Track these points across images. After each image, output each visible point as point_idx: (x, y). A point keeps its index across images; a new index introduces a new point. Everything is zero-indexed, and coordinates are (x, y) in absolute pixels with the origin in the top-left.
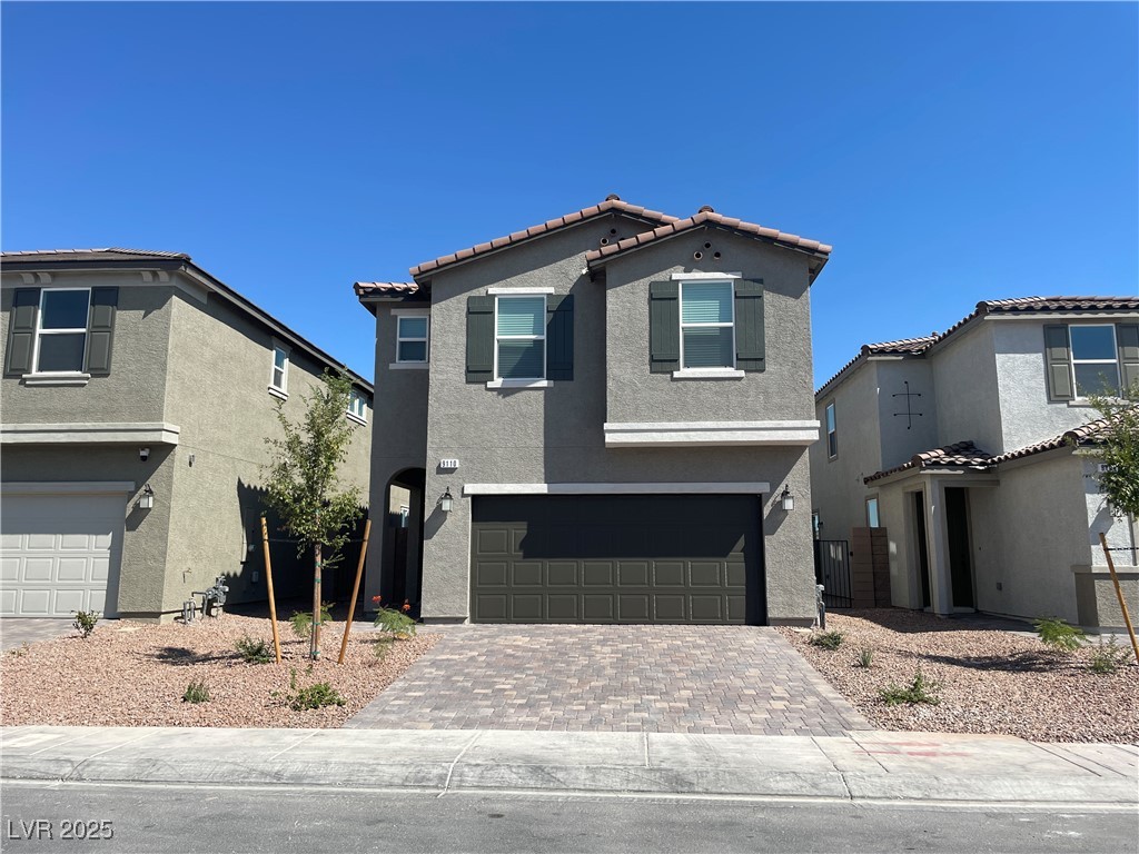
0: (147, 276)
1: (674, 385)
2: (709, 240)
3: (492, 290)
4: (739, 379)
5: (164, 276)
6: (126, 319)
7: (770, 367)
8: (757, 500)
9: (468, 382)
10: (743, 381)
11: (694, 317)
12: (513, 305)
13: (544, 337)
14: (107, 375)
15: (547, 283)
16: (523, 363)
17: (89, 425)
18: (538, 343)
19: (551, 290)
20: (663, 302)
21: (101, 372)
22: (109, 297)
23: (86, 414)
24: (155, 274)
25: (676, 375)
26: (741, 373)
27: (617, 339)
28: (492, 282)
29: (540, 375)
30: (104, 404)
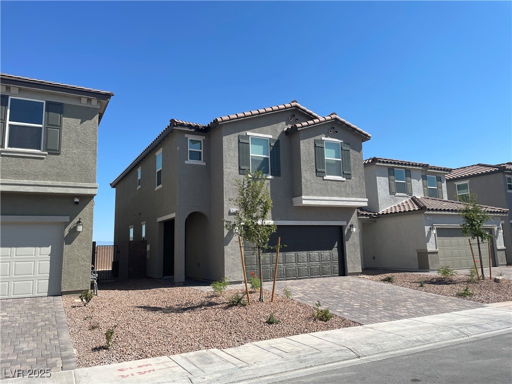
0: (84, 100)
1: (324, 182)
3: (248, 133)
4: (344, 181)
5: (94, 102)
6: (68, 123)
7: (353, 178)
8: (341, 228)
9: (240, 174)
10: (345, 182)
11: (330, 156)
12: (257, 141)
13: (269, 157)
14: (58, 154)
15: (268, 134)
16: (263, 166)
18: (266, 159)
19: (271, 137)
21: (55, 152)
24: (89, 100)
25: (325, 178)
26: (344, 179)
27: (304, 161)
28: (249, 129)
29: (267, 173)
30: (58, 171)
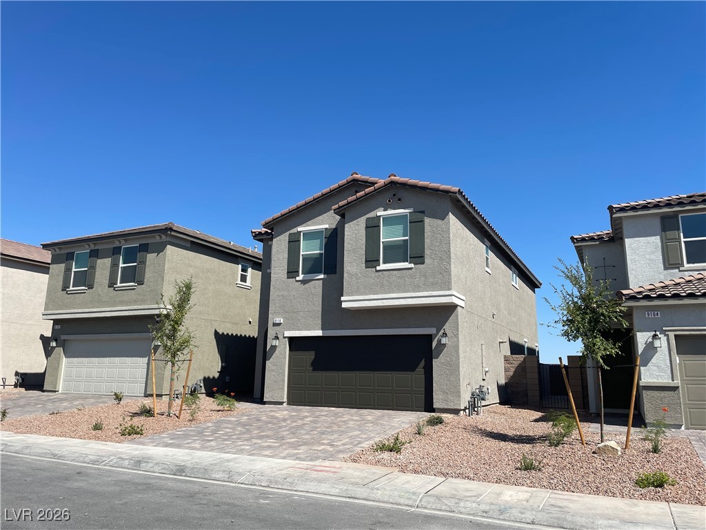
0: (158, 238)
1: (377, 274)
2: (395, 192)
3: (300, 229)
4: (411, 269)
5: (163, 236)
6: (151, 257)
7: (427, 260)
8: (429, 338)
9: (288, 278)
10: (413, 270)
11: (388, 236)
12: (309, 236)
13: (323, 252)
14: (143, 284)
15: (325, 222)
16: (313, 266)
17: (135, 307)
18: (321, 254)
19: (327, 226)
20: (372, 228)
21: (141, 283)
22: (145, 248)
23: (135, 302)
24: (161, 237)
25: (378, 268)
26: (412, 265)
27: (349, 251)
28: (300, 225)
29: (320, 272)
30: (142, 297)
